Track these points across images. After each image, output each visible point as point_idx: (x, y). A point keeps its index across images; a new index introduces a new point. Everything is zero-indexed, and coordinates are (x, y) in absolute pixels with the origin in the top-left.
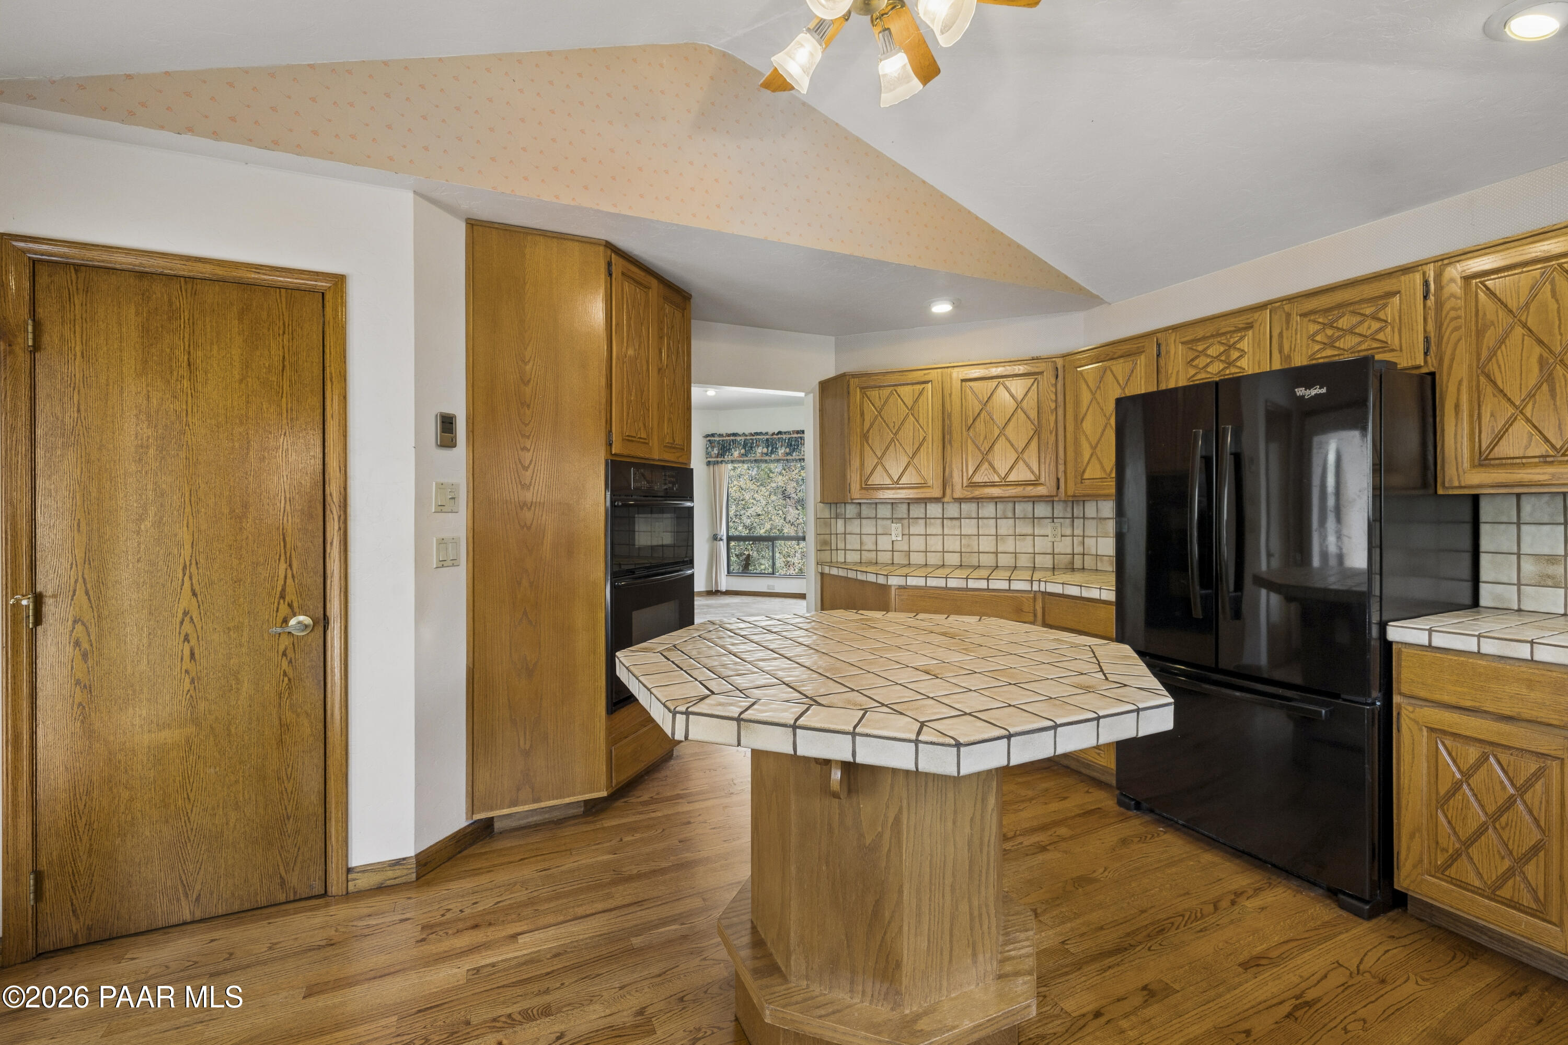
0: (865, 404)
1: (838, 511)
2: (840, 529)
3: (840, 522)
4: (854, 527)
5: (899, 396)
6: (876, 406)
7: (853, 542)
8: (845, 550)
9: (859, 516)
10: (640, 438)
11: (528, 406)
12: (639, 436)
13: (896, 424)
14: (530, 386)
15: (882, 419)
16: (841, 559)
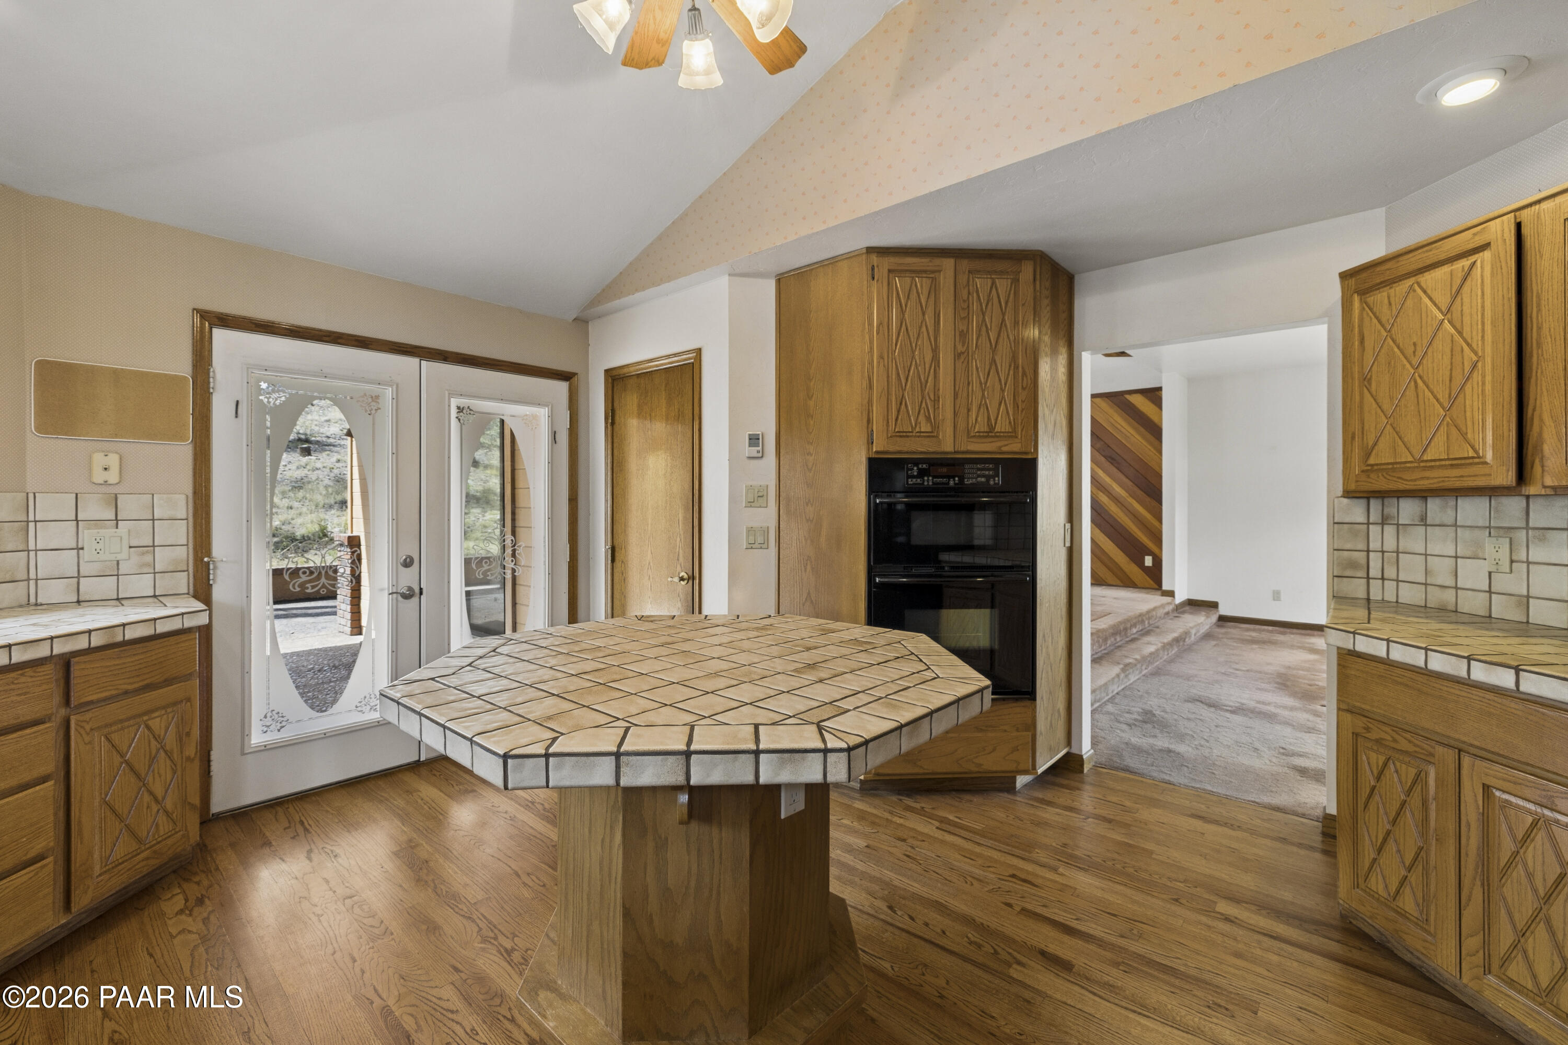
0: (1367, 320)
1: (1386, 511)
2: (1390, 544)
3: (1390, 530)
4: (1414, 541)
5: (1425, 292)
6: (1384, 320)
7: (1412, 568)
8: (1398, 581)
9: (1423, 520)
10: (921, 432)
11: (812, 417)
12: (918, 429)
13: (1419, 348)
14: (813, 399)
15: (1394, 341)
16: (1390, 596)
